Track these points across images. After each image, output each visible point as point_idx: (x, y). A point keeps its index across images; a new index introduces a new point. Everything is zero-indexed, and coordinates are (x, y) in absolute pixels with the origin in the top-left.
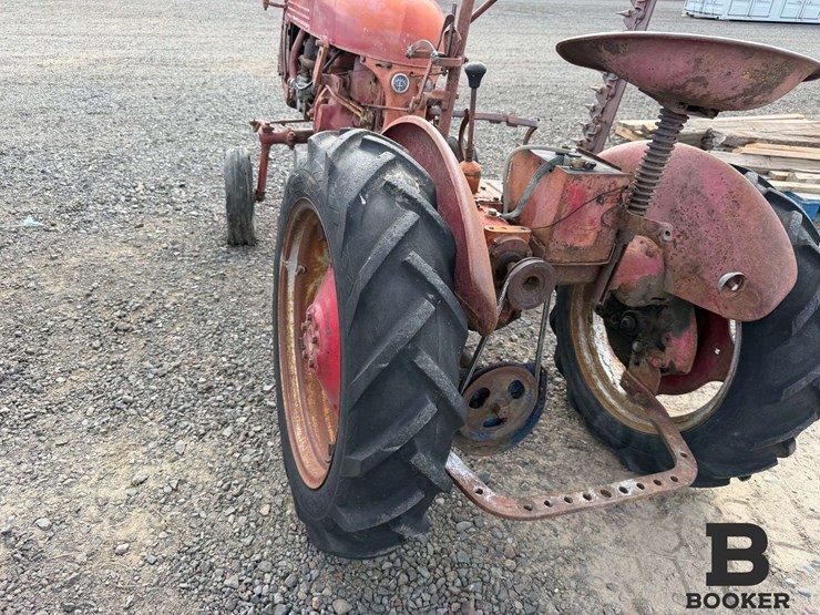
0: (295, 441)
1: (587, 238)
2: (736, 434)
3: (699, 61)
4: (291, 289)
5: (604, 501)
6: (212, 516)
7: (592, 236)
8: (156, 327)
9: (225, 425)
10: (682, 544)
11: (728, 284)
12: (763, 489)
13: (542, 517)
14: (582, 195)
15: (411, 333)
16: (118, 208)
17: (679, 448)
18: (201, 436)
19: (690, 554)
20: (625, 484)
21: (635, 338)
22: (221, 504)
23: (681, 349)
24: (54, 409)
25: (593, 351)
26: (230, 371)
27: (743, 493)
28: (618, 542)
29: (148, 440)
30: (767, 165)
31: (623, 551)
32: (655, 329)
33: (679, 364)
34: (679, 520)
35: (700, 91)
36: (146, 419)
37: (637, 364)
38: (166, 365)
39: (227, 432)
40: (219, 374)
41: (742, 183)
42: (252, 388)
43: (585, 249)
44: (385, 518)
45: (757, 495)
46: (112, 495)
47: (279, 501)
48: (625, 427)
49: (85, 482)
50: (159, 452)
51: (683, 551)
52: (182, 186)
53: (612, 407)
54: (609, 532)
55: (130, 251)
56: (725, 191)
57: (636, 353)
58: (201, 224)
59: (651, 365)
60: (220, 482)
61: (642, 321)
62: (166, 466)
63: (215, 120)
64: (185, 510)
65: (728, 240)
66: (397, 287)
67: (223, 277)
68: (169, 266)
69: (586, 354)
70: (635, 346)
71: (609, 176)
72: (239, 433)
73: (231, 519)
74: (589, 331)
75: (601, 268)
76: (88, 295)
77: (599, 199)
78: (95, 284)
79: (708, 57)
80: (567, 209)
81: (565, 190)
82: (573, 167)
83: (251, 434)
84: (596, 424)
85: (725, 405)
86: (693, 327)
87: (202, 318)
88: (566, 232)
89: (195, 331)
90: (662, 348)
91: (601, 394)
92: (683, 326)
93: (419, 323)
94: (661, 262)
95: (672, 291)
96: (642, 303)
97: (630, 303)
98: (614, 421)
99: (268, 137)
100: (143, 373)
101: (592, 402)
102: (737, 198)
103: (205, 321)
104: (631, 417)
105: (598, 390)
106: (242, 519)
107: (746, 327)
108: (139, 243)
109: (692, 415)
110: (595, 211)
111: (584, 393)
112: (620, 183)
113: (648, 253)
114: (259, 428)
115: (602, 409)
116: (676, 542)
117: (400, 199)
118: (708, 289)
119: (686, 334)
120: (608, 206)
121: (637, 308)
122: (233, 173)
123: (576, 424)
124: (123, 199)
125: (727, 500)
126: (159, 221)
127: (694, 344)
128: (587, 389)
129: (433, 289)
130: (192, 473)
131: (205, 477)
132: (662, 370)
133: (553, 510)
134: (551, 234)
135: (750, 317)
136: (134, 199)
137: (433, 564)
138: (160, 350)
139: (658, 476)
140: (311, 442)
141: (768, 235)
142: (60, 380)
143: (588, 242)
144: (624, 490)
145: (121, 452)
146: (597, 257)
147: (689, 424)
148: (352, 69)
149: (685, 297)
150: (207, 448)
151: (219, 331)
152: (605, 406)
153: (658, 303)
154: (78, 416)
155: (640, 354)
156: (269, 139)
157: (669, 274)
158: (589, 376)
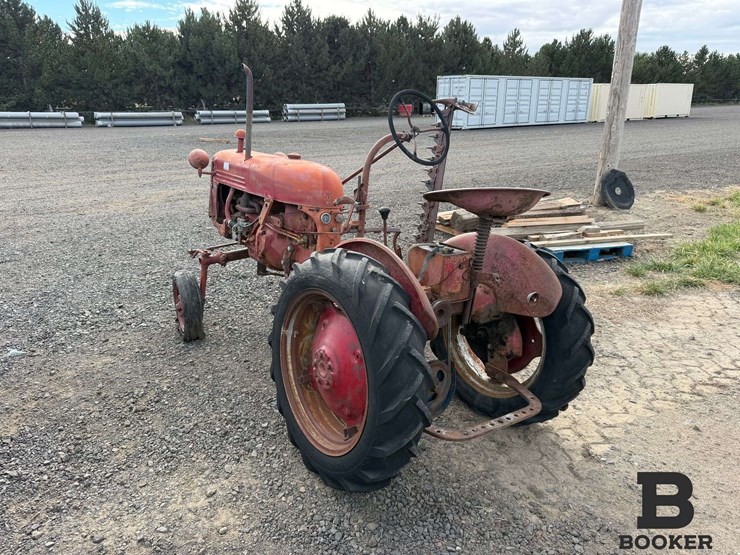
0: (314, 440)
1: (457, 287)
2: (555, 381)
3: (496, 198)
4: (289, 348)
5: (501, 425)
6: (271, 500)
7: (459, 286)
8: (164, 404)
9: (250, 451)
10: (543, 455)
11: (531, 299)
12: (577, 419)
13: (474, 437)
14: (452, 266)
15: (407, 338)
16: (79, 330)
17: (529, 396)
18: (238, 460)
19: (549, 459)
20: (508, 416)
21: (488, 342)
22: (273, 494)
23: (514, 342)
24: (124, 467)
25: (462, 359)
26: (234, 420)
27: (567, 424)
28: (509, 462)
29: (203, 470)
30: (526, 232)
31: (513, 466)
32: (497, 335)
33: (515, 351)
34: (538, 444)
35: (499, 210)
36: (193, 459)
37: (492, 357)
38: (187, 426)
39: (254, 454)
40: (227, 424)
41: (524, 248)
42: (254, 427)
43: (458, 294)
44: (406, 441)
45: (575, 422)
46: (198, 505)
47: (308, 483)
48: (494, 399)
49: (174, 502)
50: (214, 475)
51: (545, 458)
52: (120, 307)
53: (482, 389)
54: (503, 459)
55: (109, 359)
56: (517, 253)
57: (490, 350)
58: (154, 331)
59: (500, 355)
60: (266, 482)
61: (489, 332)
62: (224, 482)
63: (115, 253)
64: (252, 501)
65: (525, 277)
66: (394, 320)
67: (192, 363)
68: (148, 363)
69: (459, 362)
70: (489, 346)
71: (463, 254)
72: (262, 453)
73: (283, 499)
74: (457, 348)
75: (465, 303)
76: (99, 394)
77: (460, 267)
78: (100, 385)
79: (500, 196)
80: (446, 274)
81: (444, 264)
82: (444, 253)
83: (270, 452)
84: (476, 403)
85: (545, 368)
86: (517, 329)
87: (194, 393)
88: (447, 286)
89: (194, 402)
90: (504, 344)
91: (474, 384)
92: (512, 330)
93: (408, 334)
94: (493, 296)
95: (502, 310)
96: (488, 320)
97: (482, 321)
98: (486, 398)
99: (207, 260)
100: (174, 433)
101: (470, 391)
102: (524, 256)
103: (197, 394)
104: (495, 392)
105: (472, 382)
106: (291, 498)
107: (545, 320)
108: (114, 352)
109: (529, 379)
110: (459, 273)
111: (465, 386)
112: (468, 257)
113: (486, 292)
114: (274, 448)
115: (477, 393)
116: (540, 455)
117: (379, 279)
118: (522, 304)
119: (515, 333)
120: (465, 269)
121: (484, 325)
122: (186, 289)
123: (463, 407)
124: (79, 324)
125: (560, 429)
126: (120, 334)
127: (520, 339)
128: (465, 383)
129: (409, 318)
130: (244, 481)
131: (253, 482)
132: (508, 357)
133: (478, 433)
134: (440, 288)
135: (546, 314)
136: (88, 322)
137: (413, 494)
138: (176, 418)
139: (523, 410)
140: (325, 437)
141: (544, 272)
142: (115, 450)
143: (458, 290)
144: (508, 419)
145: (188, 481)
146: (463, 297)
147: (529, 384)
148: (284, 211)
149: (511, 311)
150: (246, 465)
151: (211, 397)
152: (478, 390)
153: (496, 319)
154: (144, 469)
155: (492, 351)
156: (207, 261)
157: (499, 302)
158: (464, 374)
